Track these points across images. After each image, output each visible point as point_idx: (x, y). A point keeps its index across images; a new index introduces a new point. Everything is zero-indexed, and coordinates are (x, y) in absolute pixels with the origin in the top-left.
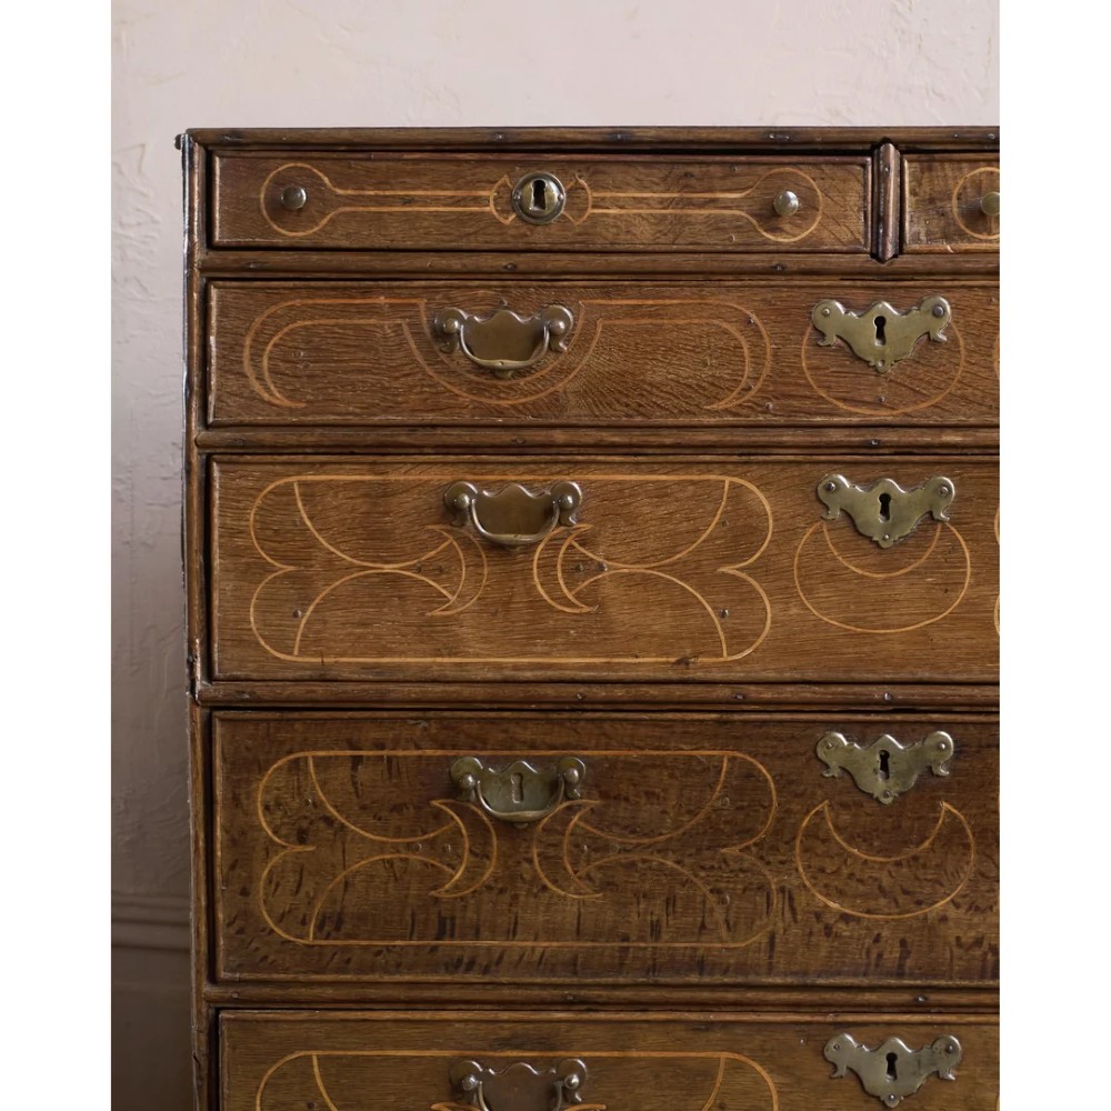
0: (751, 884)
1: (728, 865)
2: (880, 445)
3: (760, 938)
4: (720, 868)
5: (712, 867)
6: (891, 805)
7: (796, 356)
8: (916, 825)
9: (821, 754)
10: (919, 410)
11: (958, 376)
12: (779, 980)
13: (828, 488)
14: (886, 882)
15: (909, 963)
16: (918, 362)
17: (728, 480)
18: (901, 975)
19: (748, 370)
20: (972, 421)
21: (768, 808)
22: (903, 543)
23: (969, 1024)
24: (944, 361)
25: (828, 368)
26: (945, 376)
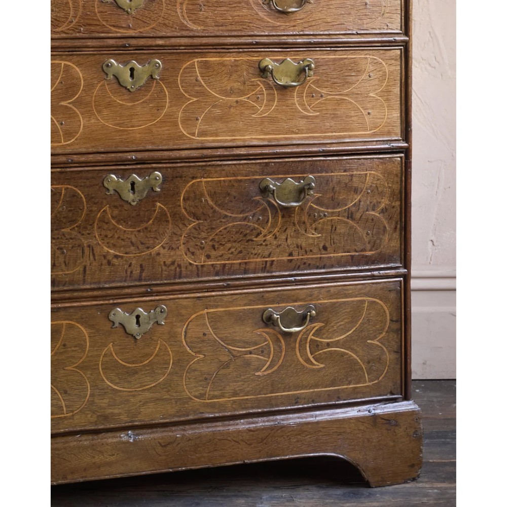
0: (75, 244)
1: (65, 237)
2: (130, 46)
3: (79, 269)
4: (61, 238)
5: (58, 238)
6: (136, 206)
7: (92, 7)
8: (146, 214)
9: (106, 185)
10: (146, 30)
11: (162, 15)
12: (88, 287)
13: (108, 66)
14: (134, 240)
15: (144, 274)
16: (145, 9)
17: (63, 63)
18: (140, 280)
19: (72, 13)
20: (169, 35)
21: (82, 210)
22: (139, 90)
23: (171, 299)
24: (156, 9)
25: (106, 12)
26: (157, 15)
